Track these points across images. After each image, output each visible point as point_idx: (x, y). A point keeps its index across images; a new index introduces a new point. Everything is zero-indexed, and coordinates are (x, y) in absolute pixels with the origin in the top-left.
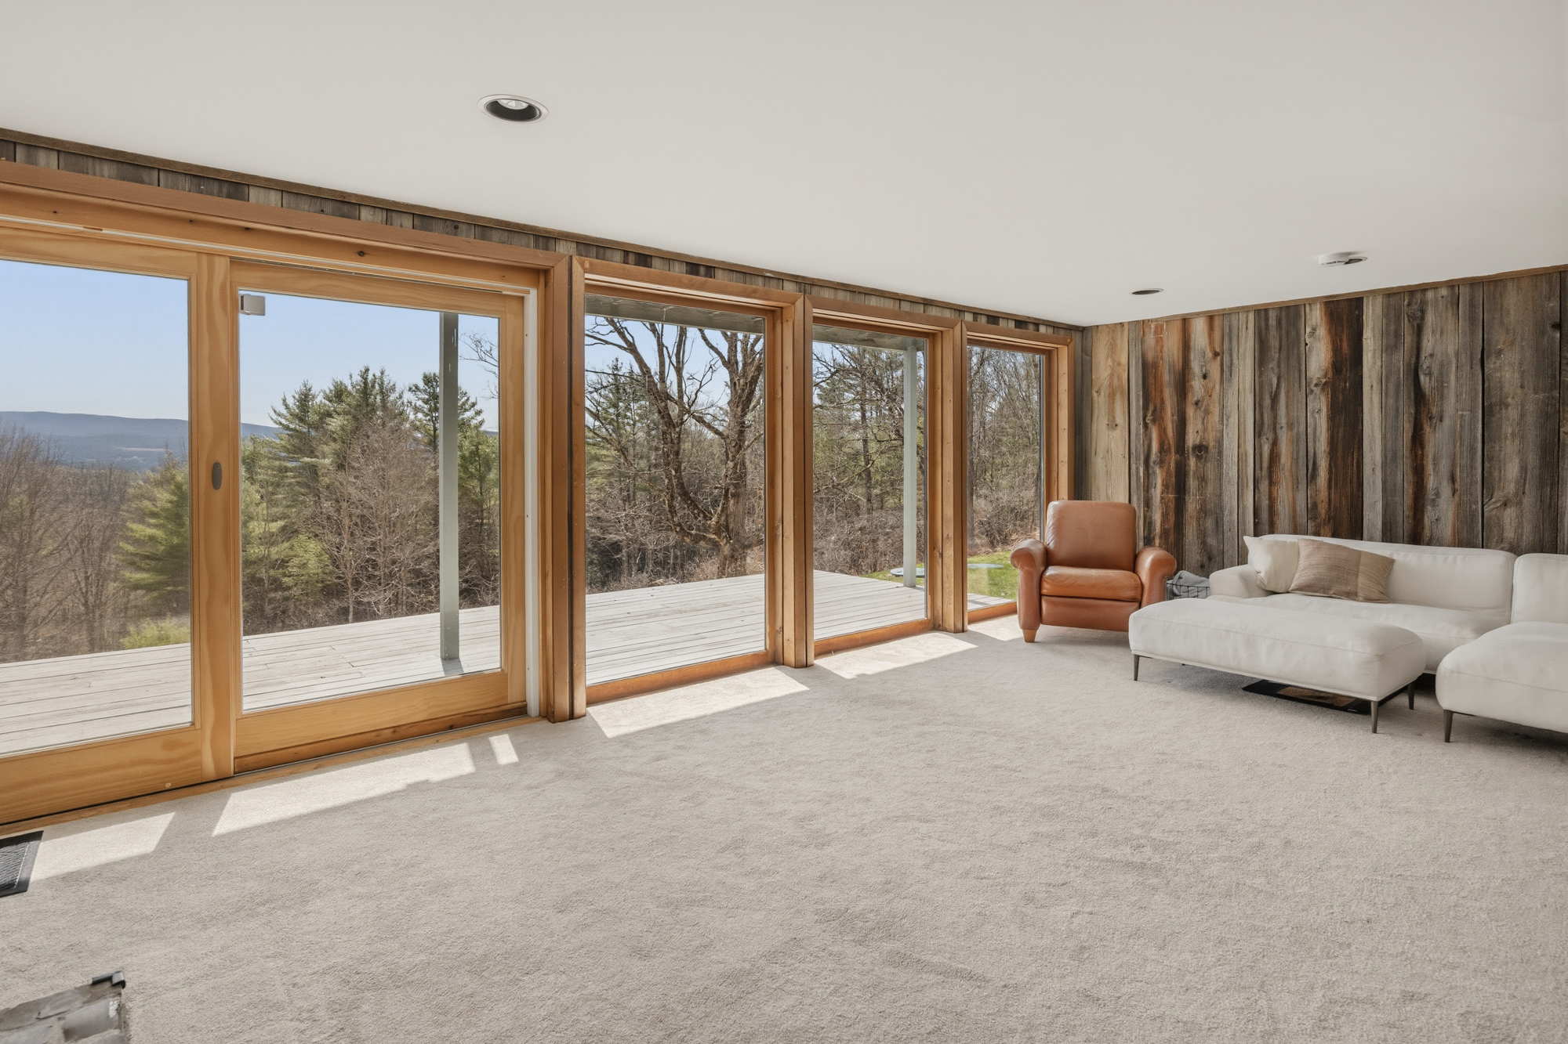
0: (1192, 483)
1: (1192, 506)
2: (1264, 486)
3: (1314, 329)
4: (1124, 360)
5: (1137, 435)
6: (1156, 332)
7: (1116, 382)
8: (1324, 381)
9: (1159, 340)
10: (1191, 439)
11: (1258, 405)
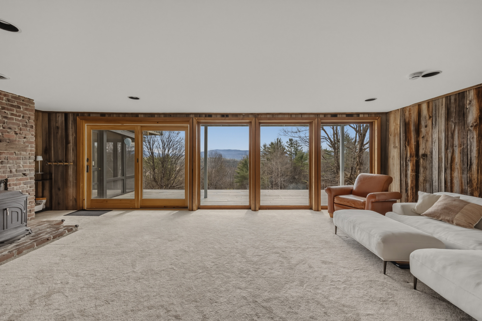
0: (421, 170)
1: (421, 179)
2: (449, 171)
3: (470, 101)
4: (399, 123)
5: (403, 150)
6: (409, 111)
7: (396, 132)
8: (475, 124)
9: (410, 114)
10: (421, 152)
11: (447, 137)
